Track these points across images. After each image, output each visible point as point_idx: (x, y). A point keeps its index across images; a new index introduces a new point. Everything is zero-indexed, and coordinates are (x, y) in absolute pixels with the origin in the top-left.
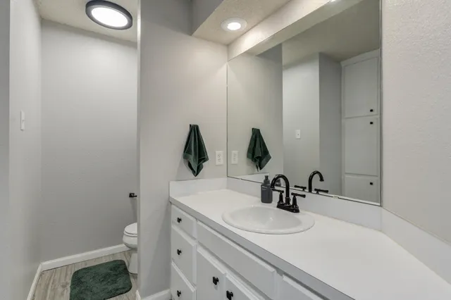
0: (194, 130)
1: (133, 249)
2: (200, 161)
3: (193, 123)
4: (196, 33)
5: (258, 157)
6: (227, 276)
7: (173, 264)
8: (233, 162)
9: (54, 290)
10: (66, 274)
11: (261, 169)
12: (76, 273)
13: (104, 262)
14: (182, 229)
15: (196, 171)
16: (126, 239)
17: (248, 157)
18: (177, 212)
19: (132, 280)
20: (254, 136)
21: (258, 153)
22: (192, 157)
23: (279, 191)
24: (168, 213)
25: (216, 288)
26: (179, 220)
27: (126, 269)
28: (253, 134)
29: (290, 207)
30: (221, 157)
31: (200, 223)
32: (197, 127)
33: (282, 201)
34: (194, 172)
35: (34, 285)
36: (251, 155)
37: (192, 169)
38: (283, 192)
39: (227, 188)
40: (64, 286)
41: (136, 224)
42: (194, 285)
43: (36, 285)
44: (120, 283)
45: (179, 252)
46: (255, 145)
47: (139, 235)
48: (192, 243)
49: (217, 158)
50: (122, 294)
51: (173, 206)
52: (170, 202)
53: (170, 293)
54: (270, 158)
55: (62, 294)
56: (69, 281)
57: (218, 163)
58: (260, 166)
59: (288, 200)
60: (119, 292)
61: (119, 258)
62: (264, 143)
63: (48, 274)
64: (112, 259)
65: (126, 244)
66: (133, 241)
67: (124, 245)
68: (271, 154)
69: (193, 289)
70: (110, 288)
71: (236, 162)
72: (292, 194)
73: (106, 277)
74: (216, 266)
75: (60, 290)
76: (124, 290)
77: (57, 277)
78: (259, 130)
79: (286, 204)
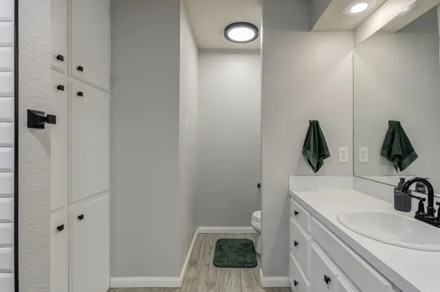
0: (314, 127)
1: (259, 233)
2: (319, 157)
3: (313, 119)
4: (315, 27)
5: (396, 156)
6: (339, 279)
7: (291, 254)
8: (361, 160)
9: (205, 248)
10: (213, 240)
11: (401, 170)
12: (219, 241)
13: (238, 238)
14: (298, 222)
15: (315, 167)
16: (253, 223)
17: (382, 154)
18: (295, 206)
19: (258, 259)
20: (392, 129)
21: (397, 150)
22: (311, 153)
23: (418, 198)
24: (287, 205)
25: (328, 288)
26: (296, 213)
27: (253, 248)
28: (390, 128)
29: (433, 219)
30: (346, 155)
31: (314, 219)
32: (317, 122)
33: (423, 211)
34: (313, 168)
35: (194, 240)
36: (386, 152)
37: (310, 164)
38: (424, 199)
39: (354, 189)
40: (211, 248)
41: (259, 212)
42: (308, 279)
43: (196, 242)
44: (248, 259)
45: (296, 244)
46: (393, 140)
47: (262, 221)
48: (308, 238)
49: (341, 155)
50: (249, 267)
51: (292, 199)
52: (289, 196)
53: (289, 281)
54: (416, 156)
55: (210, 254)
56: (215, 246)
57: (341, 160)
58: (401, 166)
59: (431, 211)
60: (247, 265)
61: (249, 237)
62: (406, 138)
63: (202, 236)
64: (243, 237)
65: (254, 228)
66: (258, 225)
67: (252, 228)
68: (417, 151)
69: (308, 283)
70: (241, 259)
71: (366, 160)
72: (437, 204)
73: (238, 250)
74: (329, 266)
75: (208, 250)
76: (251, 265)
77: (207, 239)
78: (398, 123)
79: (428, 215)
